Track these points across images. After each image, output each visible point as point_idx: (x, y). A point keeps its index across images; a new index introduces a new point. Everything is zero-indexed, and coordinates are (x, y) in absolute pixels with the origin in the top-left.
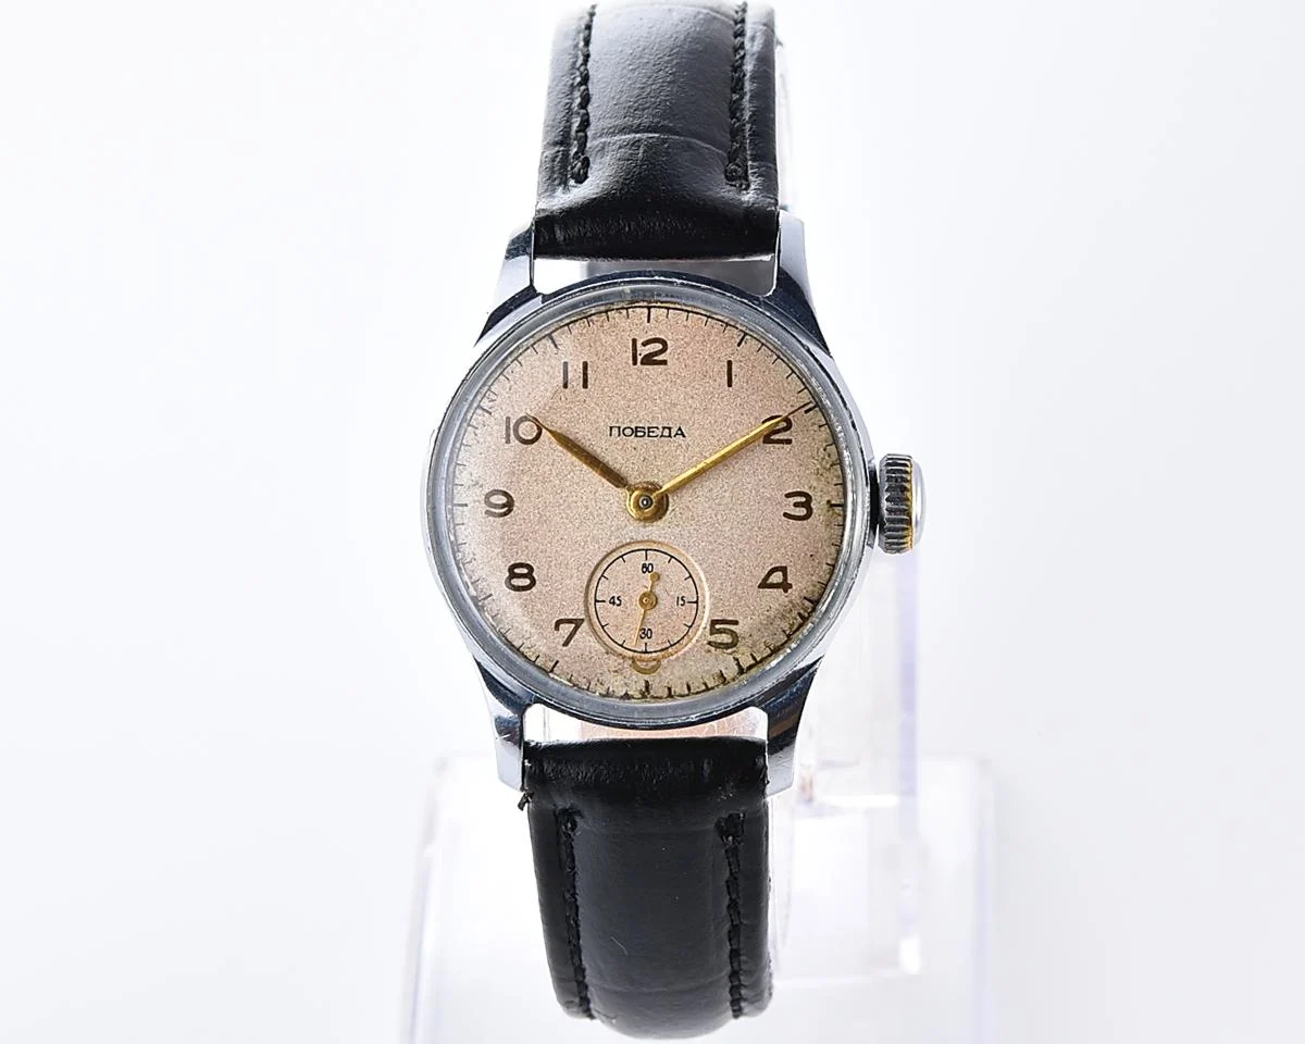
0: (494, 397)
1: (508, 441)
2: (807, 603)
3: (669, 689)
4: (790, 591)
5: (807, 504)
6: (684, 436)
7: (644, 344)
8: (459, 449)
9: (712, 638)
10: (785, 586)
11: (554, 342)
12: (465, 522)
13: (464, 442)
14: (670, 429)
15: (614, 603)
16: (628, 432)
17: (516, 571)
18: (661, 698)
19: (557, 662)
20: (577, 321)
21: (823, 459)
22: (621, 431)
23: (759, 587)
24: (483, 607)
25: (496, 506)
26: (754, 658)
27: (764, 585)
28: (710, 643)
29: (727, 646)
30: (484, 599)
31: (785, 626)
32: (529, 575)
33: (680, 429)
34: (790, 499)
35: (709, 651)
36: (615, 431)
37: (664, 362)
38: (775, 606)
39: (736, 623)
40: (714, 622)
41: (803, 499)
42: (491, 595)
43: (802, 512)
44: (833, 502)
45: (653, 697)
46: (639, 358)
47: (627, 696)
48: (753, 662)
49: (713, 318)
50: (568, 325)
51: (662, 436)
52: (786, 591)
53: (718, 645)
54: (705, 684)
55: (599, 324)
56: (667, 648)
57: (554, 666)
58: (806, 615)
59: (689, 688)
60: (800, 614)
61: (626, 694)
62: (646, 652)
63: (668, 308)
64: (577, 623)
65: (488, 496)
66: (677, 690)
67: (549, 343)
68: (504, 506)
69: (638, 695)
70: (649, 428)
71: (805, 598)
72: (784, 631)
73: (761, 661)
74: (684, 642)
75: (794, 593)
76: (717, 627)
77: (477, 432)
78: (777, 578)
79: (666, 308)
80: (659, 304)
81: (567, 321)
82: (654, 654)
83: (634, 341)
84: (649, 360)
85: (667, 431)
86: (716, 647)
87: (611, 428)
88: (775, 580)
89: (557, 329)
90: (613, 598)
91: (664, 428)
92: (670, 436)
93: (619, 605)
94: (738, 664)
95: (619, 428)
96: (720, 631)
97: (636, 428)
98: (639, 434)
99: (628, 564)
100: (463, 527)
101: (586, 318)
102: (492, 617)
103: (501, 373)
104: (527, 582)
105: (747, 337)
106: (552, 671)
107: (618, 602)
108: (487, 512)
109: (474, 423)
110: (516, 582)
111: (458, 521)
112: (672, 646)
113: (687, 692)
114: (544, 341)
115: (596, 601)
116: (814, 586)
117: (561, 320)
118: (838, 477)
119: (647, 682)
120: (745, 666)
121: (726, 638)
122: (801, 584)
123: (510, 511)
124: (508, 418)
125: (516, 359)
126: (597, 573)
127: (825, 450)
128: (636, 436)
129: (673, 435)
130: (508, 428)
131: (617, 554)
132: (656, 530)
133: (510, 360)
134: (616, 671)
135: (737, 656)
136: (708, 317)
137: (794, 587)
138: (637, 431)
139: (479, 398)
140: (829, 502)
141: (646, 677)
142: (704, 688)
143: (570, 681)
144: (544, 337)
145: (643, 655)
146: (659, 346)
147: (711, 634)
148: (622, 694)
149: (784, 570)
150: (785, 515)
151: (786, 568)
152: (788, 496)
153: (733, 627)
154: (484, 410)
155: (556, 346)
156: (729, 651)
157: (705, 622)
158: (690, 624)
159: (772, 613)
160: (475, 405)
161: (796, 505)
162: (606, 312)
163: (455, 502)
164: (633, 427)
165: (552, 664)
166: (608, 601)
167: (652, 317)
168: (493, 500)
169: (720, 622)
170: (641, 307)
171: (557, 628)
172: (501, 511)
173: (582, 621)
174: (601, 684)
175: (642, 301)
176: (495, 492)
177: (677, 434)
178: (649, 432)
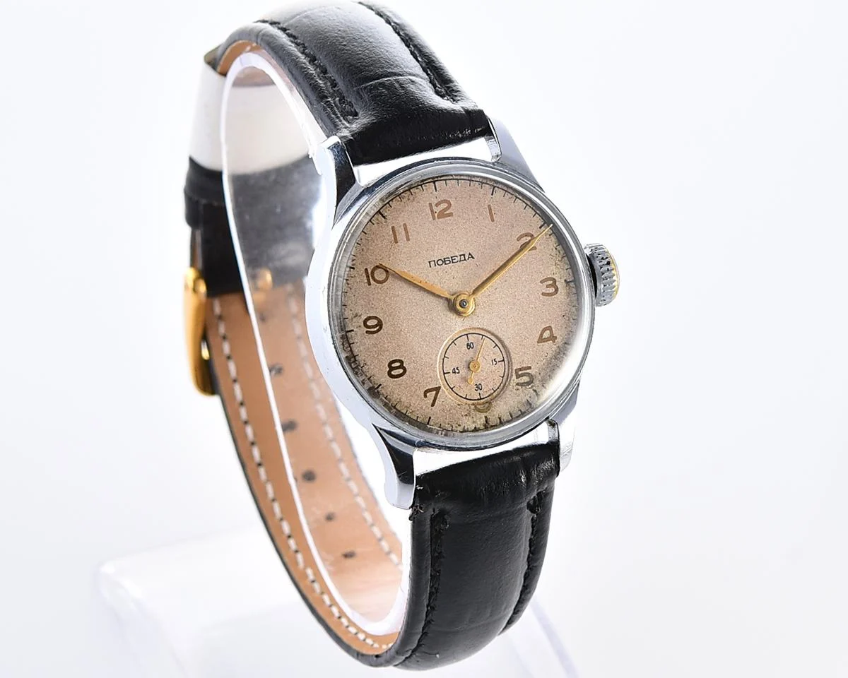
0: (354, 258)
1: (370, 284)
3: (500, 418)
5: (554, 285)
7: (436, 205)
8: (342, 296)
9: (518, 381)
10: (552, 338)
11: (382, 215)
12: (356, 341)
14: (464, 255)
15: (455, 372)
16: (440, 262)
17: (393, 365)
18: (497, 425)
19: (430, 418)
20: (393, 199)
21: (555, 255)
22: (436, 263)
23: (538, 342)
24: (377, 393)
25: (373, 327)
27: (541, 340)
28: (517, 384)
29: (528, 383)
30: (378, 388)
32: (402, 367)
33: (470, 254)
34: (544, 284)
35: (518, 389)
36: (432, 263)
37: (450, 215)
38: (550, 352)
39: (530, 368)
40: (517, 371)
41: (551, 282)
42: (380, 385)
43: (552, 290)
44: (569, 280)
45: (492, 426)
46: (436, 215)
47: (476, 430)
49: (473, 181)
50: (388, 203)
52: (554, 341)
53: (522, 385)
54: (521, 410)
55: (407, 198)
56: (493, 393)
57: (429, 421)
59: (512, 416)
61: (475, 428)
62: (481, 399)
64: (437, 389)
65: (365, 322)
66: (505, 419)
67: (380, 216)
68: (376, 326)
69: (482, 427)
71: (565, 343)
75: (559, 342)
76: (520, 373)
77: (350, 282)
78: (547, 334)
79: (444, 180)
80: (439, 179)
81: (387, 200)
82: (486, 399)
83: (430, 205)
84: (442, 215)
87: (429, 262)
88: (547, 336)
89: (383, 207)
90: (454, 369)
91: (460, 256)
92: (465, 260)
93: (458, 373)
94: (536, 394)
96: (522, 375)
97: (444, 259)
99: (458, 346)
100: (355, 345)
101: (399, 196)
102: (385, 398)
103: (355, 242)
104: (401, 371)
105: (496, 189)
106: (428, 424)
107: (457, 371)
108: (366, 332)
109: (346, 277)
110: (394, 373)
111: (351, 341)
112: (495, 391)
113: (511, 418)
114: (377, 216)
115: (444, 374)
116: (569, 334)
118: (567, 264)
119: (486, 417)
120: (541, 394)
121: (526, 379)
122: (561, 335)
123: (381, 328)
124: (366, 269)
125: (363, 231)
127: (556, 249)
129: (467, 258)
130: (368, 277)
134: (466, 415)
135: (534, 388)
136: (470, 181)
137: (558, 338)
140: (566, 281)
141: (485, 414)
142: (520, 413)
143: (440, 427)
144: (376, 214)
145: (479, 401)
146: (446, 205)
147: (517, 378)
148: (473, 428)
149: (549, 328)
150: (543, 294)
151: (550, 327)
152: (542, 282)
153: (528, 371)
154: (350, 267)
155: (384, 217)
156: (530, 386)
158: (502, 376)
159: (549, 357)
161: (547, 286)
162: (409, 190)
163: (346, 330)
165: (427, 420)
166: (451, 372)
167: (437, 187)
168: (369, 323)
169: (520, 369)
170: (429, 182)
171: (425, 396)
172: (375, 329)
173: (440, 387)
174: (459, 425)
175: (429, 179)
176: (369, 318)
177: (469, 258)
178: (452, 260)
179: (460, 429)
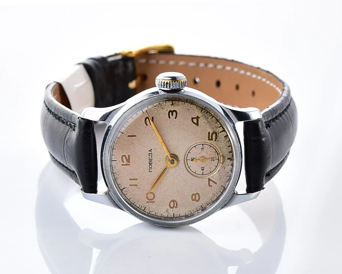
0: (141, 206)
1: (154, 202)
2: (203, 111)
3: (230, 152)
4: (199, 116)
5: (172, 112)
6: (152, 149)
7: (123, 162)
8: (157, 216)
9: (214, 140)
10: (198, 118)
11: (123, 189)
12: (179, 214)
13: (154, 214)
14: (149, 154)
15: (203, 169)
16: (150, 166)
18: (232, 154)
19: (221, 186)
20: (117, 182)
21: (158, 107)
22: (150, 168)
23: (198, 126)
24: (204, 208)
25: (174, 204)
26: (220, 127)
27: (197, 124)
28: (215, 140)
29: (216, 135)
31: (210, 117)
32: (195, 195)
33: (149, 151)
34: (170, 117)
35: (218, 140)
36: (150, 170)
37: (129, 156)
38: (204, 121)
39: (209, 133)
40: (209, 139)
41: (171, 113)
42: (201, 206)
43: (174, 113)
44: (171, 104)
45: (232, 157)
46: (128, 163)
47: (232, 165)
48: (221, 127)
49: (115, 141)
50: (118, 185)
51: (152, 156)
52: (199, 118)
54: (228, 141)
55: (117, 175)
56: (217, 153)
57: (223, 187)
58: (206, 111)
59: (230, 146)
60: (206, 113)
61: (231, 165)
63: (112, 155)
64: (209, 180)
65: (171, 208)
66: (230, 150)
67: (124, 190)
69: (232, 162)
70: (149, 160)
71: (201, 112)
72: (212, 118)
73: (221, 125)
74: (215, 148)
75: (200, 115)
76: (210, 138)
77: (151, 211)
78: (195, 121)
79: (112, 156)
80: (111, 158)
81: (117, 185)
82: (219, 157)
83: (122, 165)
84: (128, 160)
85: (150, 155)
86: (217, 138)
87: (149, 171)
88: (196, 121)
89: (119, 188)
90: (202, 169)
91: (149, 156)
92: (152, 154)
93: (204, 168)
94: (222, 131)
95: (149, 169)
96: (212, 137)
97: (149, 164)
98: (151, 163)
99: (191, 165)
100: (180, 214)
101: (115, 179)
102: (208, 205)
103: (133, 204)
104: (197, 195)
105: (121, 131)
106: (224, 187)
107: (203, 168)
108: (176, 208)
109: (149, 212)
110: (197, 199)
111: (179, 216)
112: (216, 152)
113: (231, 147)
114: (123, 192)
115: (203, 175)
116: (197, 109)
117: (116, 187)
118: (164, 103)
119: (228, 159)
120: (222, 130)
121: (214, 136)
122: (197, 113)
123: (175, 201)
124: (147, 202)
125: (129, 200)
126: (194, 174)
127: (155, 107)
128: (152, 164)
129: (151, 153)
130: (151, 202)
131: (188, 169)
132: (181, 157)
133: (129, 202)
134: (224, 169)
135: (219, 132)
136: (115, 143)
137: (198, 115)
138: (150, 164)
139: (141, 211)
140: (171, 105)
141: (226, 159)
142: (229, 142)
143: (227, 182)
144: (122, 192)
145: (219, 160)
146: (124, 158)
147: (213, 140)
149: (193, 118)
150: (175, 118)
151: (192, 118)
152: (169, 117)
153: (211, 134)
154: (145, 209)
155: (125, 188)
156: (218, 134)
157: (209, 142)
158: (210, 146)
159: (206, 122)
160: (143, 212)
161: (172, 115)
162: (114, 173)
163: (173, 217)
164: (149, 165)
165: (222, 187)
166: (203, 171)
167: (115, 160)
168: (172, 206)
169: (209, 137)
170: (112, 163)
171: (211, 186)
172: (175, 203)
173: (209, 178)
174: (228, 172)
175: (110, 162)
176: (170, 205)
177: (151, 152)
178: (151, 160)
179: (230, 172)
